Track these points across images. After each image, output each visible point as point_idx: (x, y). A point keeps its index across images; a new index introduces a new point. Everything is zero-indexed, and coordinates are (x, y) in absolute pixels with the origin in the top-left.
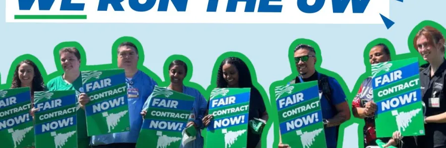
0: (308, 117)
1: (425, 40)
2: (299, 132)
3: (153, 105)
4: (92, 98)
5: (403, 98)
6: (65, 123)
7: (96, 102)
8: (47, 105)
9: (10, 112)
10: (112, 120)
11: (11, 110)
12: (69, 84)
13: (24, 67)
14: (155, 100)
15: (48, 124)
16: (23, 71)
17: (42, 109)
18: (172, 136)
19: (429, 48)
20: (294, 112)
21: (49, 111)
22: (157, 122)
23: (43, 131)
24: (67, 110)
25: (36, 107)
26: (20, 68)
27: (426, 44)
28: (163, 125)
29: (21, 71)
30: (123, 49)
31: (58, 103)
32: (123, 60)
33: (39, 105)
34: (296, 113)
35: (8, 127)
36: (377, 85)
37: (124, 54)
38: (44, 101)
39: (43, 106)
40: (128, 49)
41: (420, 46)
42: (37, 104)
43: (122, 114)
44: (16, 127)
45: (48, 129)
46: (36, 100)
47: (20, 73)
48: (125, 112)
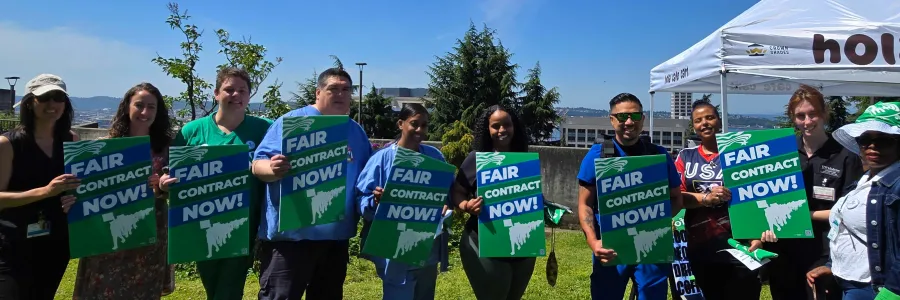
0: (649, 209)
1: (811, 107)
2: (631, 231)
3: (394, 179)
4: (294, 164)
5: (774, 183)
6: (228, 203)
7: (299, 172)
8: (195, 172)
9: (109, 181)
10: (320, 203)
11: (112, 179)
12: (229, 133)
13: (143, 97)
14: (397, 170)
15: (195, 207)
16: (140, 105)
17: (183, 179)
18: (419, 230)
19: (814, 119)
20: (626, 200)
21: (197, 182)
22: (400, 207)
23: (185, 219)
24: (232, 181)
25: (172, 176)
26: (135, 100)
27: (811, 114)
28: (407, 213)
29: (137, 105)
30: (332, 81)
31: (216, 167)
32: (332, 98)
33: (178, 172)
34: (629, 201)
35: (103, 211)
36: (728, 163)
37: (334, 88)
38: (188, 164)
39: (188, 172)
40: (343, 82)
41: (802, 116)
42: (174, 170)
43: (336, 191)
44: (120, 209)
45: (194, 216)
46: (173, 162)
47: (133, 108)
48: (341, 189)
